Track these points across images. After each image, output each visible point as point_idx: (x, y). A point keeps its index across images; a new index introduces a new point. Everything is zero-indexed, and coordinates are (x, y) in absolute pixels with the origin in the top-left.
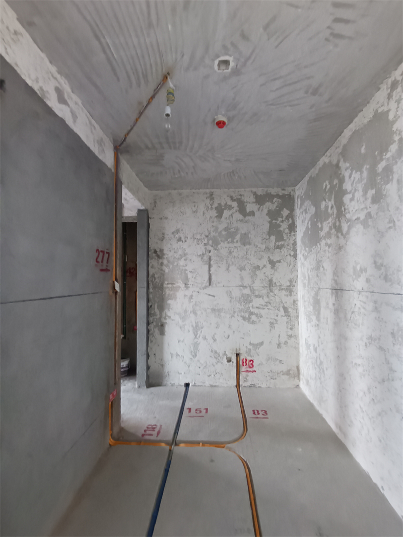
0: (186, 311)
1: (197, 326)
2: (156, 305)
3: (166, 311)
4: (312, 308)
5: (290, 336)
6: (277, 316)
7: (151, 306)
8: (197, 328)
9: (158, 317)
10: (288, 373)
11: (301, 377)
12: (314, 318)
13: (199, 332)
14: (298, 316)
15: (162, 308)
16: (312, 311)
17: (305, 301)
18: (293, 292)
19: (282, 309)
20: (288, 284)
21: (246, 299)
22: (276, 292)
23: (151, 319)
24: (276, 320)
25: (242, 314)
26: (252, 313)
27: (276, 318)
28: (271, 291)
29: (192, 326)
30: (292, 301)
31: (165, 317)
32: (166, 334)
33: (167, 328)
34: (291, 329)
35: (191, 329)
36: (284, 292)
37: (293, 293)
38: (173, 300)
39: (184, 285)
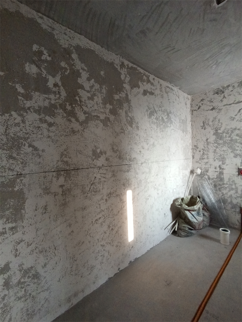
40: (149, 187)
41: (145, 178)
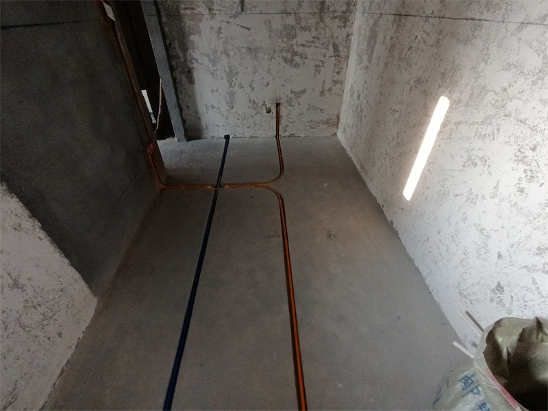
0: (215, 52)
1: (231, 71)
2: (176, 43)
3: (190, 51)
4: (366, 43)
5: (336, 82)
6: (325, 56)
7: (170, 44)
8: (231, 74)
9: (182, 59)
10: (327, 122)
11: (340, 125)
12: (365, 58)
13: (234, 79)
14: (348, 56)
15: (184, 47)
16: (365, 48)
17: (360, 35)
18: (349, 21)
19: (331, 46)
20: (344, 8)
21: (289, 33)
22: (328, 21)
23: (174, 63)
24: (323, 62)
25: (284, 54)
26: (295, 53)
27: (323, 59)
28: (322, 20)
29: (225, 71)
30: (345, 36)
31: (191, 60)
32: (195, 82)
33: (196, 75)
34: (338, 73)
35: (224, 75)
36: (337, 22)
37: (348, 23)
38: (197, 36)
39: (208, 11)
40: (498, 130)
41: (505, 90)
